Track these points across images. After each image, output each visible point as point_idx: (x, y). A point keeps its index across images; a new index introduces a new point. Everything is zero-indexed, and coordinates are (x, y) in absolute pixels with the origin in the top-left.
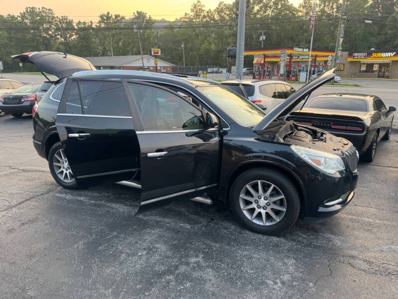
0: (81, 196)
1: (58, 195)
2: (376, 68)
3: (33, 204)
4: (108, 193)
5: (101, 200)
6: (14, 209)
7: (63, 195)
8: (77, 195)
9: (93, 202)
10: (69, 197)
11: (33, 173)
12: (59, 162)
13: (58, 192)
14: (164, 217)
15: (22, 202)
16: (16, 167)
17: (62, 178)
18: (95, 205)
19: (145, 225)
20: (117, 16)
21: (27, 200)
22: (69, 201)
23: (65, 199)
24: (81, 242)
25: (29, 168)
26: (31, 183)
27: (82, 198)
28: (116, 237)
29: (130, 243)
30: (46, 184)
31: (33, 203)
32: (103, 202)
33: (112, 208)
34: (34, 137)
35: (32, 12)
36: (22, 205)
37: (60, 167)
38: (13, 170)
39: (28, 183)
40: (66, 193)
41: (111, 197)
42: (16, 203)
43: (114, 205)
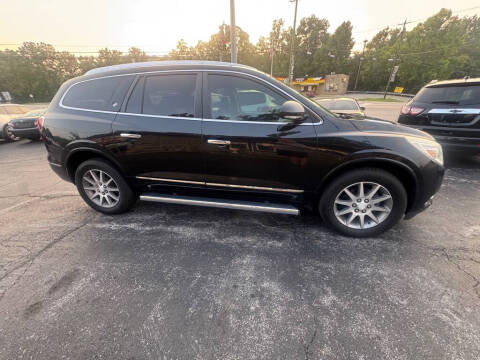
0: (130, 222)
1: (99, 226)
2: (310, 89)
3: (67, 245)
4: (161, 212)
5: (158, 224)
6: (37, 260)
7: (106, 226)
8: (124, 222)
9: (148, 228)
10: (114, 226)
11: (60, 200)
12: (91, 185)
13: (97, 222)
14: (243, 236)
15: (49, 246)
16: (37, 193)
17: (99, 203)
18: (153, 233)
19: (229, 253)
20: (114, 52)
21: (56, 241)
22: (117, 233)
23: (109, 230)
24: (158, 306)
25: (53, 193)
26: (60, 215)
27: (132, 226)
28: (203, 281)
29: (227, 289)
30: (79, 211)
31: (65, 244)
32: (160, 227)
33: (176, 234)
34: (49, 159)
35: (30, 46)
36: (50, 250)
37: (94, 192)
38: (33, 199)
39: (54, 214)
40: (110, 221)
41: (168, 218)
42: (40, 249)
43: (176, 229)
